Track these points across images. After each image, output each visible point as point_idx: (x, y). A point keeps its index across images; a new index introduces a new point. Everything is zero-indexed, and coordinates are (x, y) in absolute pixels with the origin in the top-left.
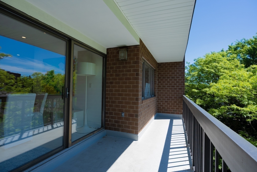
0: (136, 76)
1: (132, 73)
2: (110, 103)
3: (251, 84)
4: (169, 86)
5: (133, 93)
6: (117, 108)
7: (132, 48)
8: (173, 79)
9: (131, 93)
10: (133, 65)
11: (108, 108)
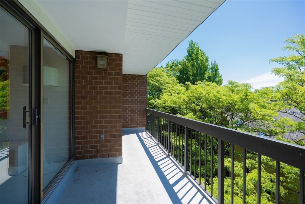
0: (119, 90)
1: (113, 86)
2: (82, 124)
3: (188, 97)
4: (133, 100)
5: (115, 110)
6: (93, 130)
7: (114, 56)
8: (136, 92)
9: (113, 110)
10: (115, 76)
11: (79, 131)
